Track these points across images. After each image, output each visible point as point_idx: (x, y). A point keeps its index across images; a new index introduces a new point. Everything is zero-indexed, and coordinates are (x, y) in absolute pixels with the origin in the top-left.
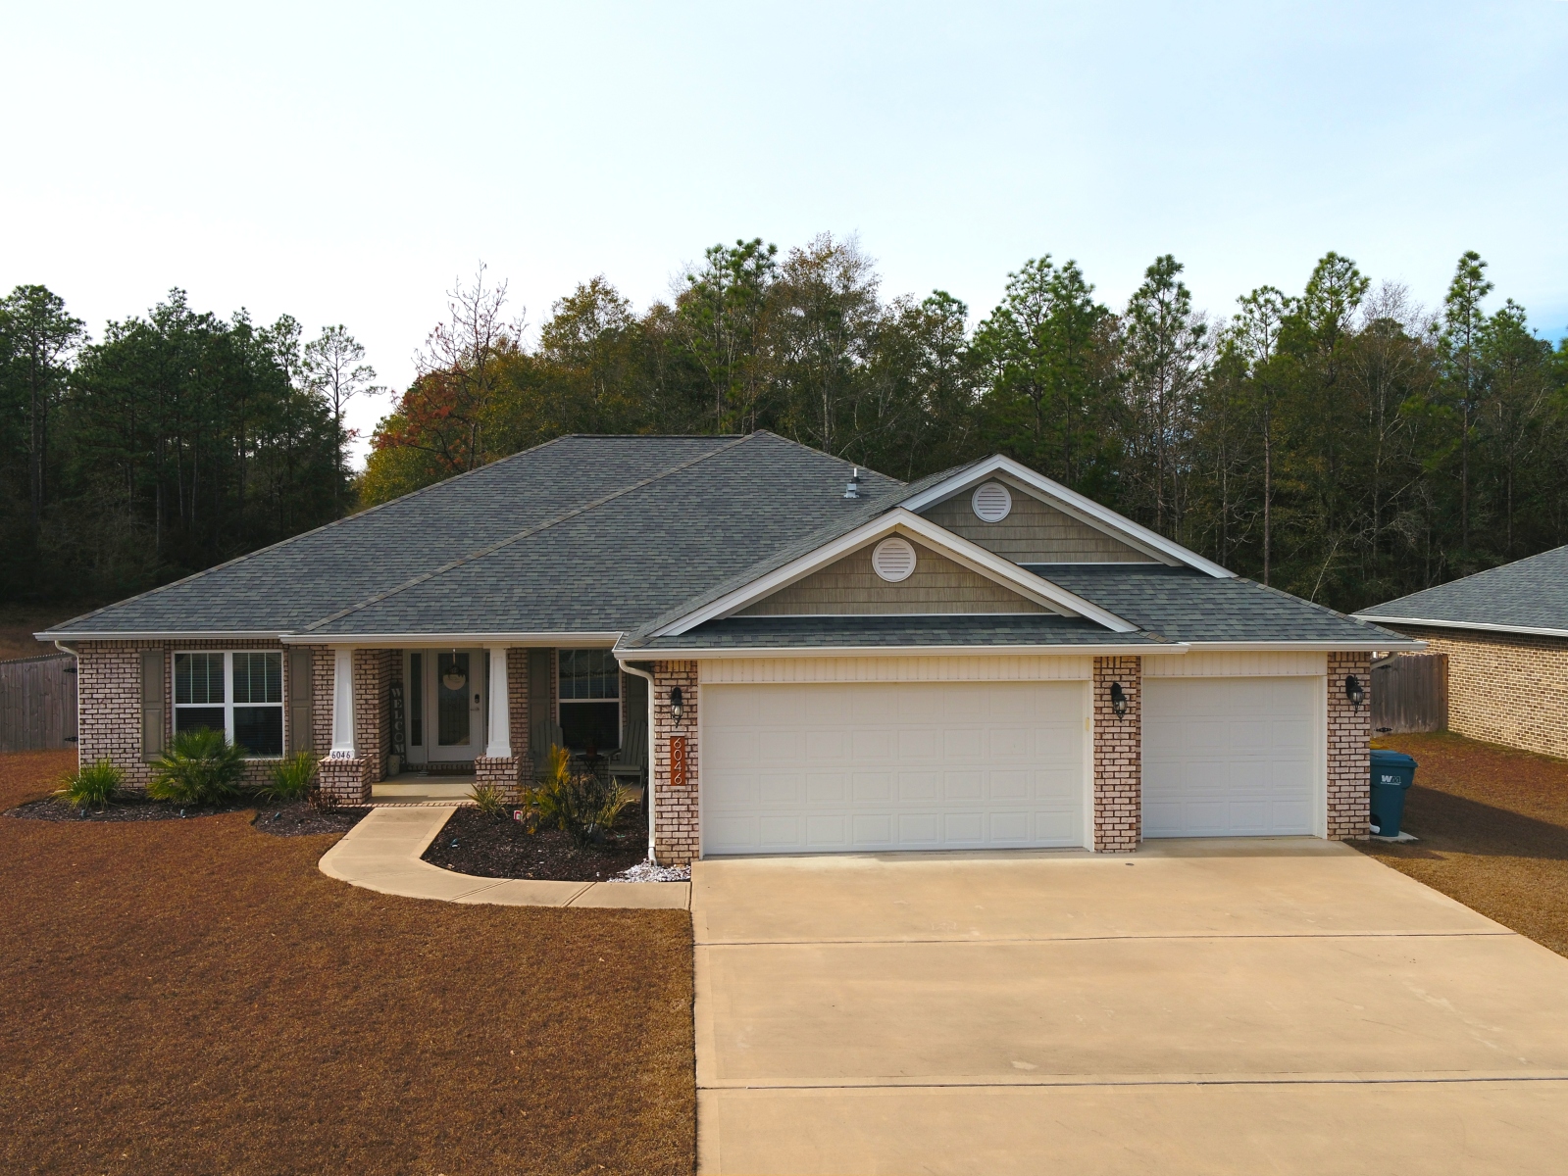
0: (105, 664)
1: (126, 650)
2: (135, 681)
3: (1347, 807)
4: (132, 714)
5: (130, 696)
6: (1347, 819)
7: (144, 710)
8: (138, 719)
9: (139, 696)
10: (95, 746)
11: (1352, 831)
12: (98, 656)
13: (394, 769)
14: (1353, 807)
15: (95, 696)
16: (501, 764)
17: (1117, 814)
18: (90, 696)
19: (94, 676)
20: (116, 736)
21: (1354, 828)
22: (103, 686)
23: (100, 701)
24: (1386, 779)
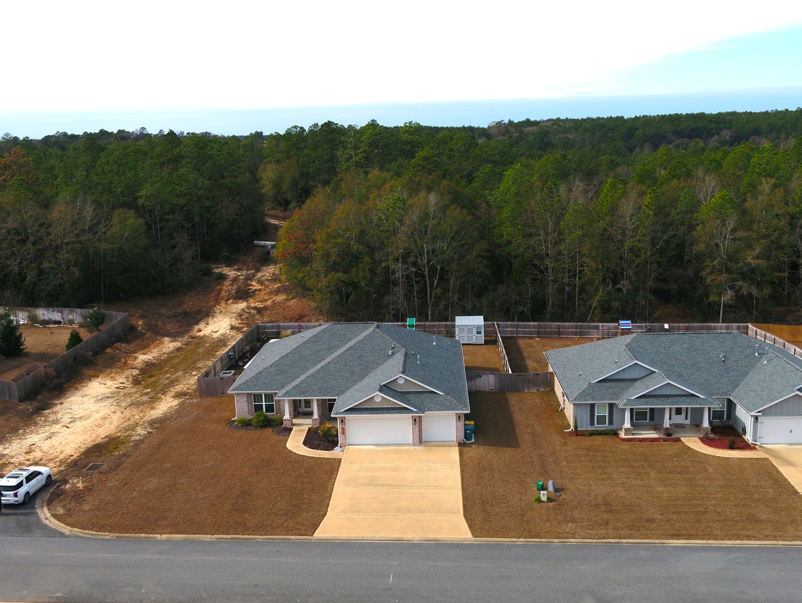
2: (245, 400)
7: (248, 405)
9: (247, 402)
10: (239, 412)
11: (460, 441)
13: (296, 414)
14: (460, 437)
16: (316, 419)
18: (237, 402)
19: (238, 398)
20: (243, 409)
22: (240, 400)
23: (240, 403)
24: (468, 432)
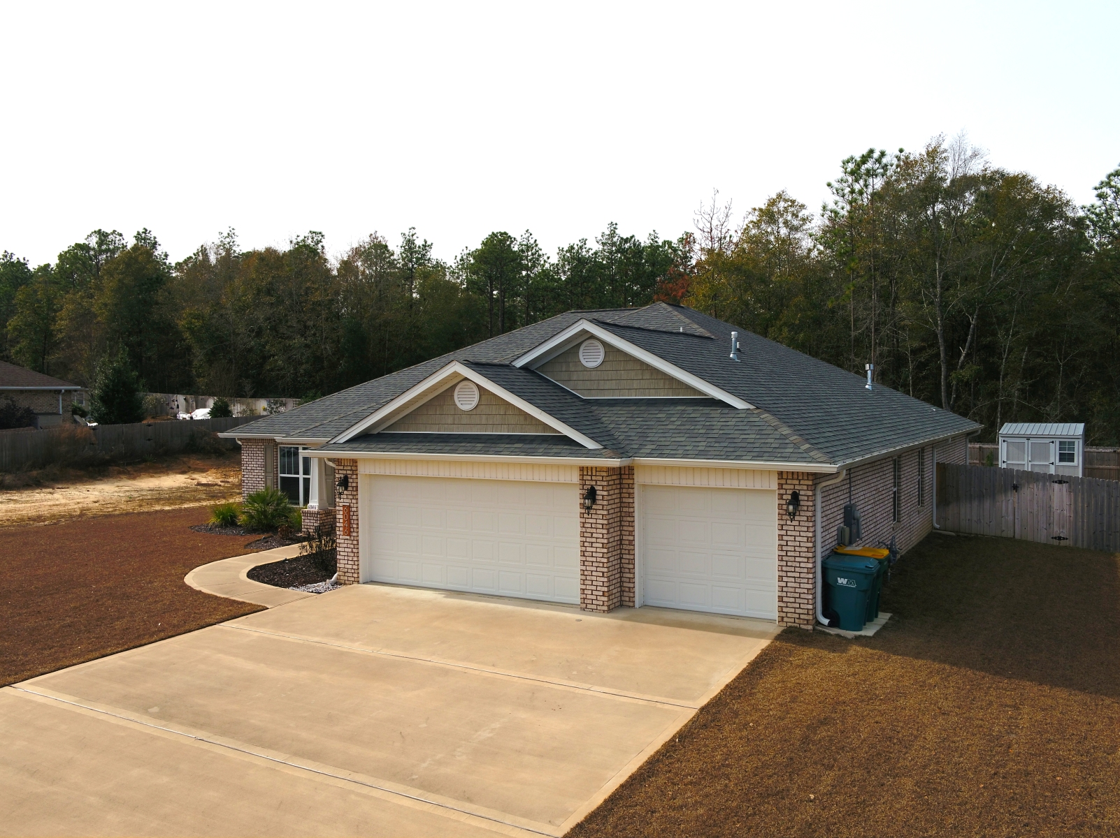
0: (251, 451)
1: (259, 444)
2: (262, 460)
3: (793, 600)
4: (262, 479)
5: (261, 469)
6: (793, 610)
7: (266, 477)
8: (264, 481)
9: (264, 469)
11: (797, 621)
12: (249, 446)
14: (798, 600)
15: (248, 468)
17: (594, 583)
19: (247, 457)
21: (799, 618)
22: (251, 463)
23: (250, 471)
24: (842, 581)
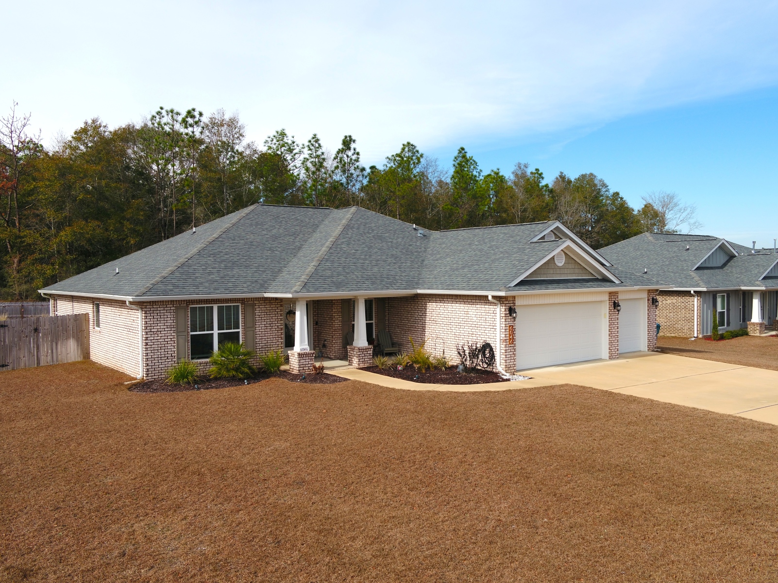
0: (157, 313)
1: (168, 306)
2: (172, 321)
4: (171, 339)
5: (170, 329)
7: (178, 336)
8: (174, 341)
9: (175, 329)
10: (153, 357)
12: (154, 309)
15: (152, 330)
16: (364, 349)
18: (150, 330)
19: (152, 320)
20: (163, 351)
22: (156, 325)
23: (155, 333)
